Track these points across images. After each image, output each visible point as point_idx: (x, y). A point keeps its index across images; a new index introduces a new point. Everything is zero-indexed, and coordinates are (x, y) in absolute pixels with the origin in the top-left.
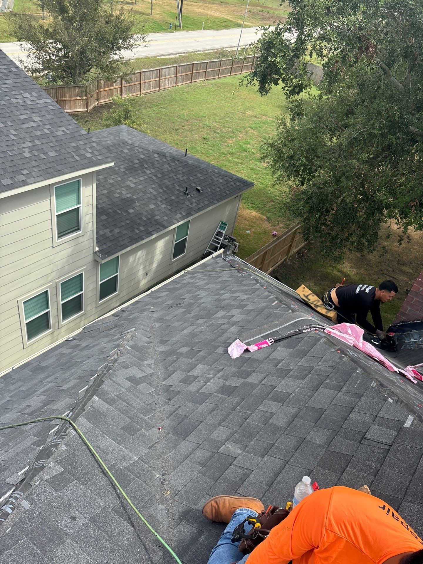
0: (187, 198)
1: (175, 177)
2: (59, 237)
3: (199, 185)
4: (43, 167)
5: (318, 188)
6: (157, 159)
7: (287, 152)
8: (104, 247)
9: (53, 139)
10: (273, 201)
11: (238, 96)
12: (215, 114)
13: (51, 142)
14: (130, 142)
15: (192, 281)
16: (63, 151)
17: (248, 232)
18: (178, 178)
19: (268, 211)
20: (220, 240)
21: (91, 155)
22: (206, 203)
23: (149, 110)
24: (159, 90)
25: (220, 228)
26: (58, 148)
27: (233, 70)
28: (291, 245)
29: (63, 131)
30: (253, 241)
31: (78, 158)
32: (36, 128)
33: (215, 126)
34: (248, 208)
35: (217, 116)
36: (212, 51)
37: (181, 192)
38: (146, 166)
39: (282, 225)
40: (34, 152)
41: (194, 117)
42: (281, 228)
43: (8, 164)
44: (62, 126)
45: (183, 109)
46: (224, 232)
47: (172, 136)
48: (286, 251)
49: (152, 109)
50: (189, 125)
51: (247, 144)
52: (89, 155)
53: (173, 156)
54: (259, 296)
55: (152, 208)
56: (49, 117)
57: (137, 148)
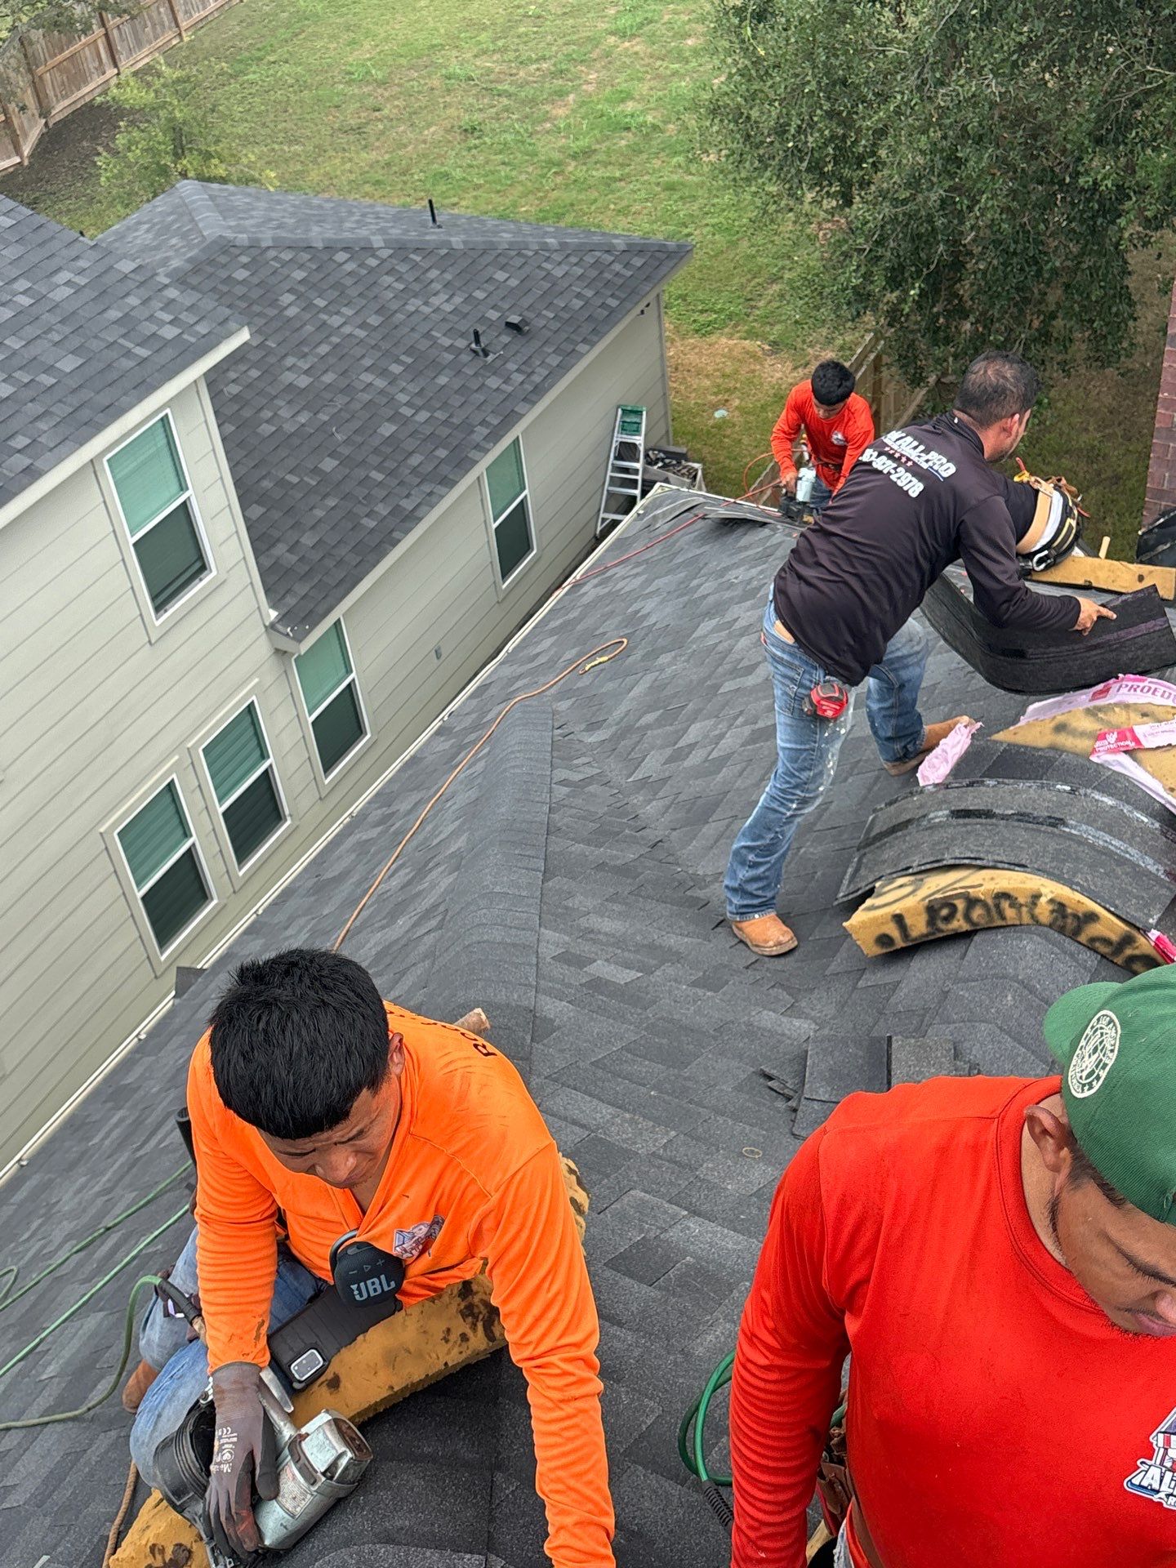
0: (485, 367)
1: (427, 310)
2: (159, 608)
3: (512, 309)
4: (62, 410)
5: (896, 203)
6: (350, 267)
8: (291, 601)
9: (53, 319)
13: (50, 330)
14: (243, 238)
17: (719, 414)
20: (636, 472)
21: (177, 331)
25: (623, 430)
26: (76, 341)
29: (68, 283)
31: (143, 352)
33: (490, 71)
34: (697, 331)
37: (459, 352)
40: (16, 375)
41: (403, 61)
44: (59, 269)
45: (353, 42)
46: (639, 440)
47: (350, 160)
49: (242, 78)
50: (394, 97)
52: (169, 332)
53: (397, 241)
55: (387, 435)
57: (272, 253)
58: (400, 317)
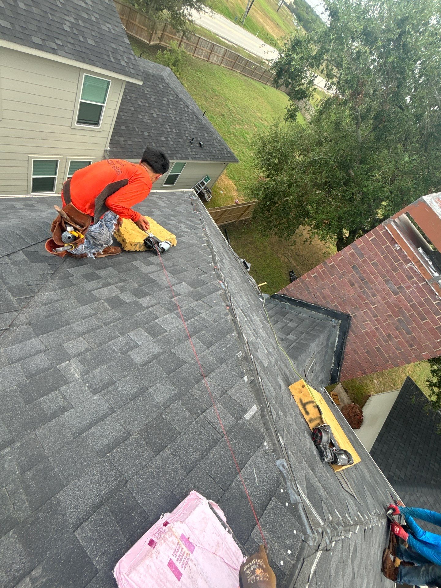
0: (190, 146)
1: (188, 127)
2: (78, 122)
3: (203, 142)
4: (78, 48)
6: (182, 106)
7: (269, 148)
8: (115, 149)
9: (97, 30)
10: (246, 180)
11: (257, 98)
12: (236, 101)
14: (167, 81)
15: (156, 200)
16: (102, 46)
17: (221, 192)
18: (190, 129)
19: (239, 185)
20: (201, 188)
21: (125, 64)
22: (202, 156)
23: (194, 72)
24: (207, 61)
25: (205, 180)
26: (98, 40)
27: (262, 78)
28: (243, 214)
29: (109, 28)
30: (222, 199)
31: (113, 60)
32: (86, 10)
33: (233, 110)
34: (229, 177)
35: (238, 104)
36: (255, 56)
37: (188, 139)
38: (171, 106)
39: (243, 198)
40: (74, 29)
41: (222, 96)
42: (242, 200)
43: (45, 26)
44: (109, 23)
46: (206, 184)
48: (239, 216)
49: (196, 72)
51: (247, 134)
52: (123, 63)
53: (194, 111)
54: (196, 234)
55: (162, 139)
56: (101, 7)
57: (170, 89)
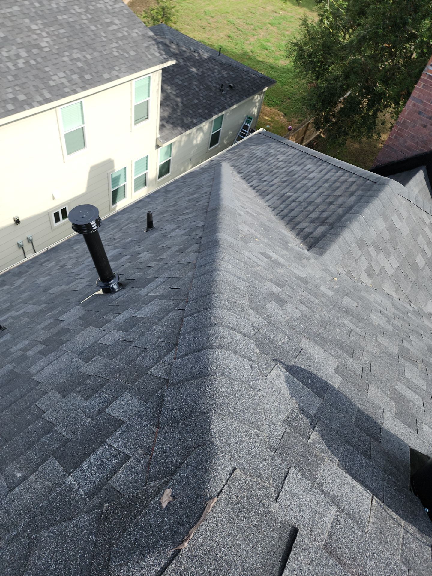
0: (222, 94)
1: (213, 75)
2: (135, 124)
3: (232, 83)
8: (164, 134)
9: (131, 40)
13: (130, 43)
17: (268, 126)
18: (215, 76)
19: (284, 107)
20: (246, 133)
22: (237, 98)
25: (246, 122)
26: (135, 48)
28: (303, 138)
29: (137, 33)
32: (118, 30)
33: (239, 24)
35: (240, 12)
37: (217, 88)
39: (296, 121)
40: (120, 51)
41: (219, 13)
42: (295, 123)
43: (105, 62)
46: (249, 125)
50: (215, 22)
53: (210, 55)
56: (125, 20)
58: (206, 75)
